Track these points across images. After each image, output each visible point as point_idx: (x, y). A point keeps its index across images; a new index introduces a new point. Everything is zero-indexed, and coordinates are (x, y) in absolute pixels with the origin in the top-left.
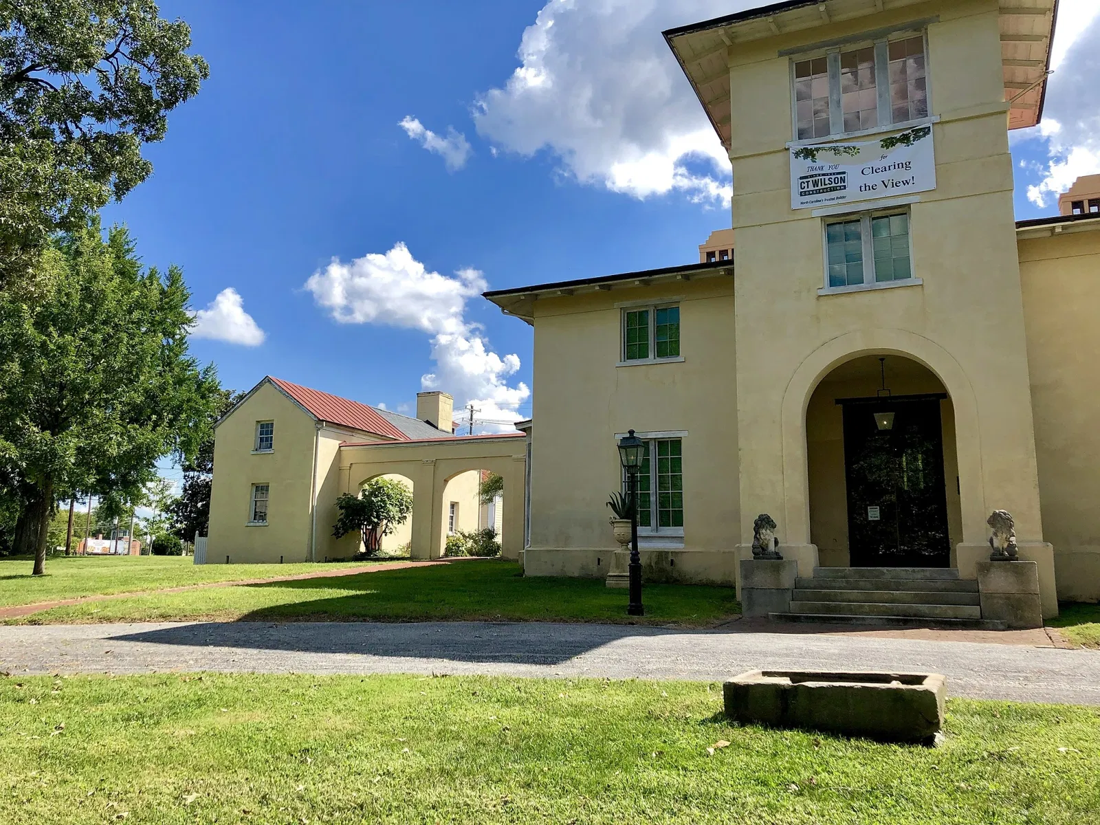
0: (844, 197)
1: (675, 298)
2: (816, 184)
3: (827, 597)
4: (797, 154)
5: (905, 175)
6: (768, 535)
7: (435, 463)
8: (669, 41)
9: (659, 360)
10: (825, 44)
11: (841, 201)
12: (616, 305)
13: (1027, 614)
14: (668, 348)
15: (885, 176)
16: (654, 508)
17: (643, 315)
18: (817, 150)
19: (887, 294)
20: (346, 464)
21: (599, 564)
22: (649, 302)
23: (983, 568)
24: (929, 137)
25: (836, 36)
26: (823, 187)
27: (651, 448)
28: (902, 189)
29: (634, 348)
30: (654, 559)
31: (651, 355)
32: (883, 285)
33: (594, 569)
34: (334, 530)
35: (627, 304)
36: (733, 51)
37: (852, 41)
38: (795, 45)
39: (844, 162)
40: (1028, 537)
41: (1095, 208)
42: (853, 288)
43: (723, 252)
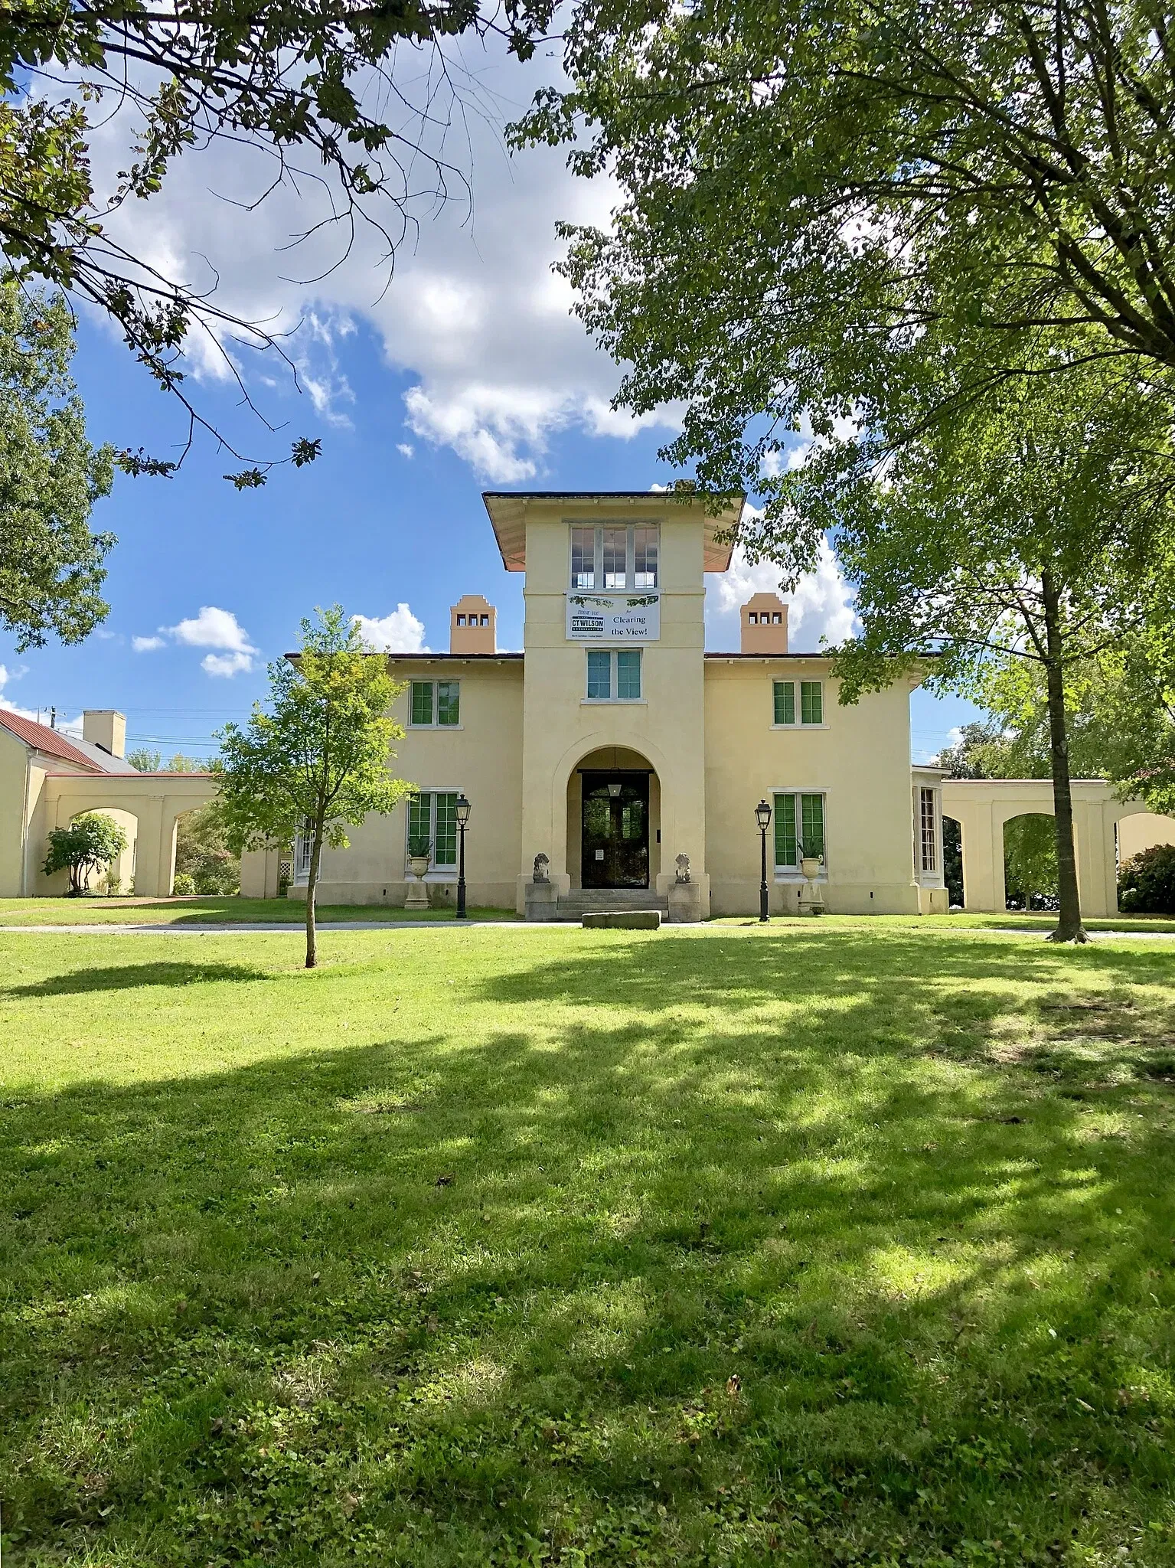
0: (601, 637)
2: (583, 623)
3: (578, 907)
4: (572, 600)
5: (638, 626)
6: (543, 866)
7: (164, 798)
9: (441, 727)
10: (595, 521)
11: (599, 639)
12: (405, 676)
13: (693, 914)
14: (449, 717)
15: (629, 626)
16: (432, 849)
17: (428, 687)
18: (586, 599)
19: (625, 709)
20: (53, 795)
21: (384, 894)
22: (435, 677)
23: (672, 888)
24: (658, 603)
25: (603, 517)
26: (588, 626)
28: (639, 637)
29: (420, 715)
31: (435, 721)
32: (622, 701)
33: (380, 899)
34: (44, 866)
35: (413, 676)
36: (527, 510)
37: (613, 521)
38: (573, 516)
39: (602, 611)
40: (697, 870)
41: (765, 619)
42: (604, 700)
43: (472, 616)
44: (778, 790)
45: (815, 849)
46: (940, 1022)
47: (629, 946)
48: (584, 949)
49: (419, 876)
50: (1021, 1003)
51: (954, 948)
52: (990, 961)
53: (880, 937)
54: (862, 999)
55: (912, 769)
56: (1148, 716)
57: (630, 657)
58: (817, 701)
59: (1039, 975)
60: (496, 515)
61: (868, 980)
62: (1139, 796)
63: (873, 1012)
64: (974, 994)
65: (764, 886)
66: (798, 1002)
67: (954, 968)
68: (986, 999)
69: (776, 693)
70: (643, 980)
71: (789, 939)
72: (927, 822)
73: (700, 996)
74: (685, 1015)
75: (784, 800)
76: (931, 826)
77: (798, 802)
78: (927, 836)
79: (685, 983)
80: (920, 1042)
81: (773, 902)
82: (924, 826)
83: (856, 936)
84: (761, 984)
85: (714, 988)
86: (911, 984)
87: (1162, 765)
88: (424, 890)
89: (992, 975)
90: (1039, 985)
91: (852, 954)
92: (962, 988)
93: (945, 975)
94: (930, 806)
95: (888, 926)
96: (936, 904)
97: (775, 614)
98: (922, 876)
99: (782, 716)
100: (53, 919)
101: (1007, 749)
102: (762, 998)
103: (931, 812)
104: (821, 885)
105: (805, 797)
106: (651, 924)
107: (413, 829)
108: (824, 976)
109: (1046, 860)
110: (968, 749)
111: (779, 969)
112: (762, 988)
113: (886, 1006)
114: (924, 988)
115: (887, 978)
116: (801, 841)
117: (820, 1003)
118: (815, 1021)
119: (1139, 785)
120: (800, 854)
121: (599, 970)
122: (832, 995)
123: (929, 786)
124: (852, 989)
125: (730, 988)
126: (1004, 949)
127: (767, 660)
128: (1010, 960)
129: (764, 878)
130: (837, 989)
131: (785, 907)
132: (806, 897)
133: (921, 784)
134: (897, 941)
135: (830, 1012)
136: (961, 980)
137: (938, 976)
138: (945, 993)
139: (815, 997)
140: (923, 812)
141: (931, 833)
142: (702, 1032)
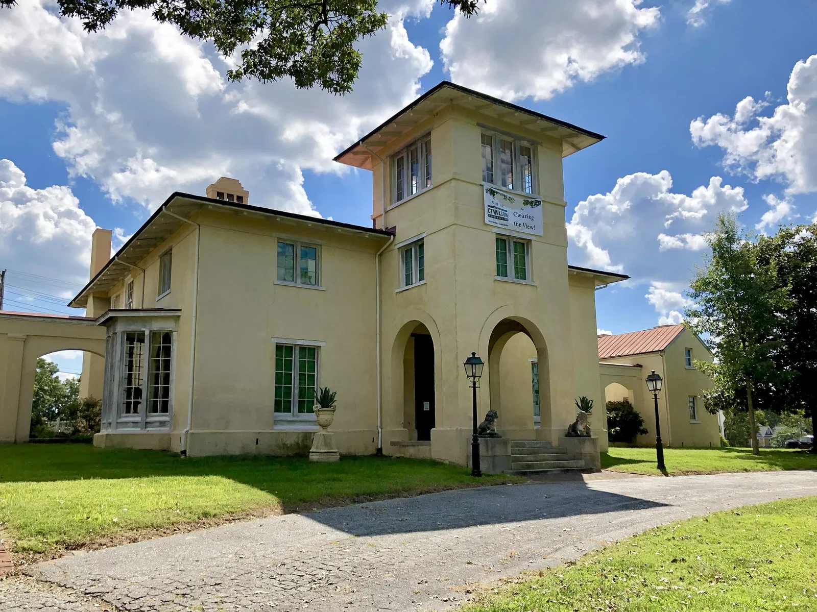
0: (507, 225)
1: (320, 242)
2: (495, 212)
4: (487, 191)
5: (529, 222)
11: (506, 227)
12: (274, 234)
15: (524, 220)
16: (294, 398)
18: (497, 193)
21: (257, 443)
24: (541, 207)
26: (499, 216)
27: (294, 351)
28: (530, 231)
33: (253, 449)
37: (507, 135)
38: (484, 123)
39: (506, 205)
43: (230, 196)
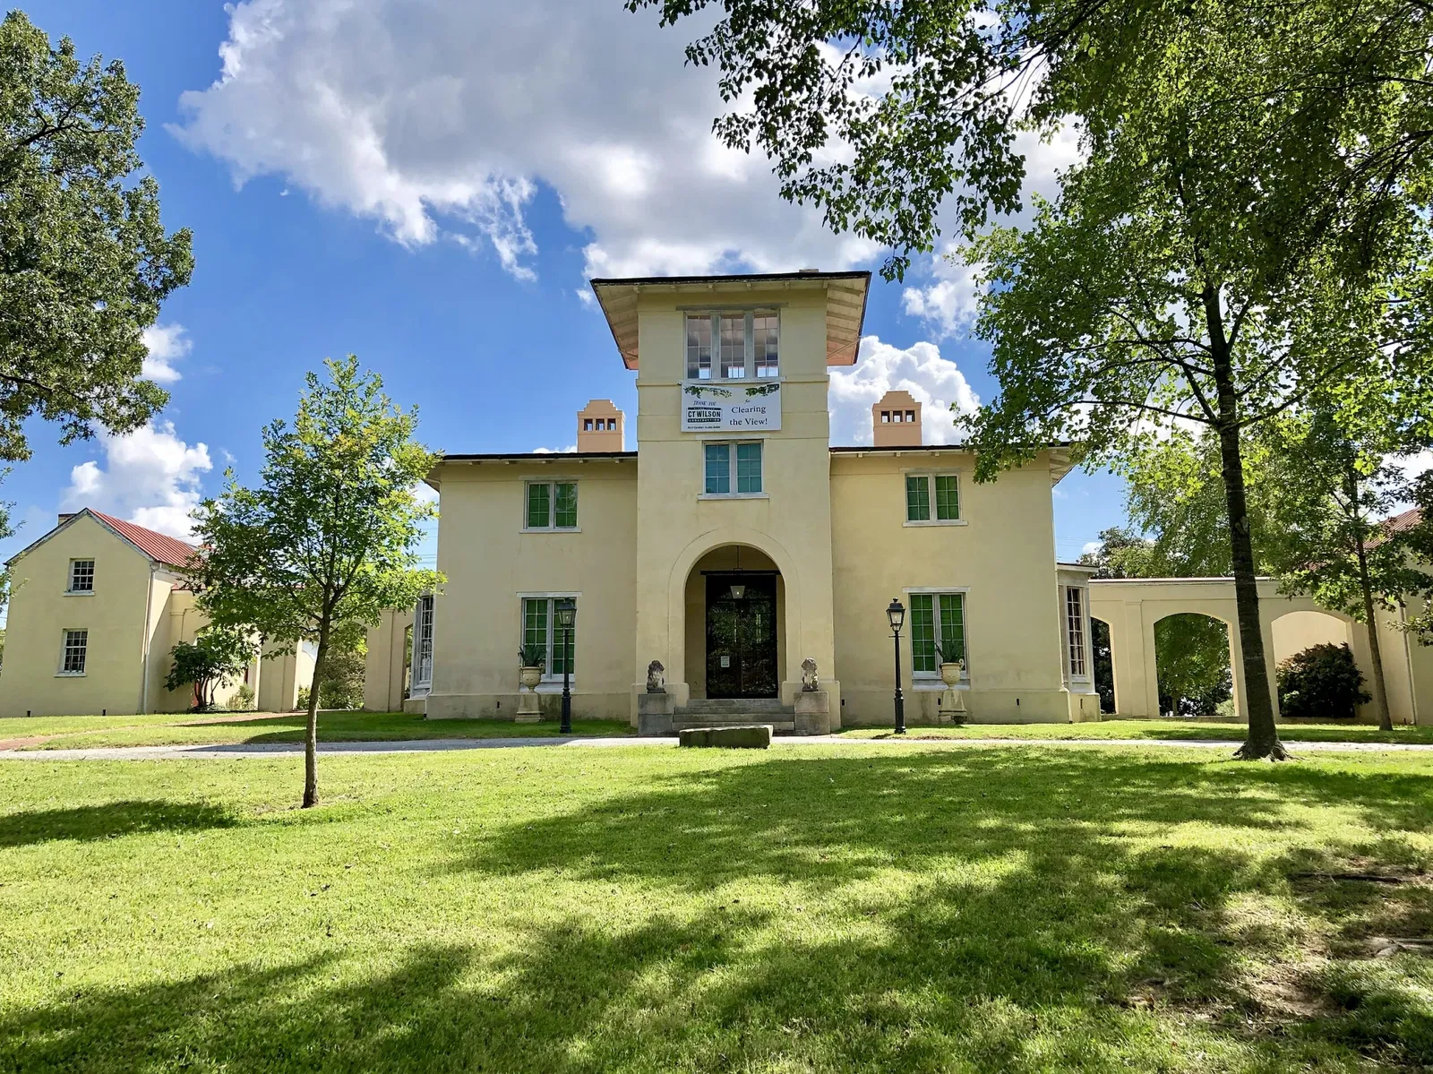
0: (719, 427)
1: (575, 477)
2: (699, 414)
3: (697, 720)
4: (687, 390)
5: (757, 416)
6: (657, 675)
8: (594, 288)
9: (558, 529)
10: (710, 308)
11: (718, 430)
12: (521, 477)
13: (822, 726)
14: (567, 519)
15: (747, 415)
16: (549, 657)
17: (544, 487)
18: (702, 389)
19: (745, 503)
20: (179, 610)
21: (499, 706)
22: (551, 478)
23: (798, 697)
24: (779, 391)
25: (719, 303)
26: (705, 417)
27: (549, 606)
29: (536, 516)
30: (549, 702)
31: (551, 524)
32: (742, 495)
33: (493, 711)
34: (167, 682)
35: (531, 477)
36: (641, 298)
37: (729, 308)
38: (689, 304)
39: (719, 401)
40: (825, 675)
41: (897, 418)
42: (722, 496)
43: (600, 421)
44: (915, 591)
45: (955, 652)
46: (1141, 912)
47: (718, 774)
48: (659, 778)
49: (532, 686)
50: (1255, 867)
51: (1126, 770)
52: (1179, 790)
53: (1033, 755)
54: (1014, 863)
55: (1057, 567)
56: (1314, 503)
57: (750, 450)
58: (954, 496)
59: (1259, 816)
60: (609, 305)
61: (1023, 827)
62: (1307, 590)
63: (1036, 890)
64: (1180, 852)
65: (898, 694)
66: (922, 869)
67: (1138, 805)
68: (1200, 861)
69: (909, 488)
70: (714, 828)
71: (921, 761)
72: (1075, 623)
73: (782, 858)
74: (744, 900)
75: (921, 602)
76: (1078, 628)
77: (936, 603)
78: (1075, 637)
79: (768, 833)
80: (1120, 961)
81: (910, 710)
82: (1071, 628)
83: (1004, 755)
84: (871, 836)
85: (806, 843)
86: (1083, 833)
87: (1330, 557)
88: (536, 701)
89: (1194, 817)
90: (1266, 834)
91: (999, 781)
92: (1158, 842)
93: (1129, 817)
94: (1077, 606)
95: (1039, 740)
96: (1087, 711)
97: (908, 413)
98: (1071, 681)
99: (916, 510)
100: (113, 740)
101: (1147, 552)
102: (868, 862)
103: (1078, 613)
104: (963, 692)
105: (943, 597)
106: (760, 741)
107: (529, 636)
108: (962, 818)
109: (1193, 662)
110: (1108, 553)
111: (903, 807)
112: (872, 843)
113: (1053, 879)
114: (1104, 840)
115: (1049, 823)
116: (940, 645)
117: (953, 871)
118: (945, 911)
119: (1308, 577)
120: (939, 659)
121: (661, 813)
122: (973, 856)
123: (1076, 585)
124: (1000, 843)
125: (828, 842)
126: (1189, 772)
127: (899, 452)
128: (1204, 790)
129: (898, 685)
130: (980, 843)
131: (925, 716)
132: (947, 705)
133: (1067, 582)
134: (1054, 761)
135: (969, 890)
136: (1152, 826)
137: (1121, 818)
138: (1134, 851)
139: (947, 860)
140: (1070, 613)
141: (1079, 635)
142: (759, 940)
